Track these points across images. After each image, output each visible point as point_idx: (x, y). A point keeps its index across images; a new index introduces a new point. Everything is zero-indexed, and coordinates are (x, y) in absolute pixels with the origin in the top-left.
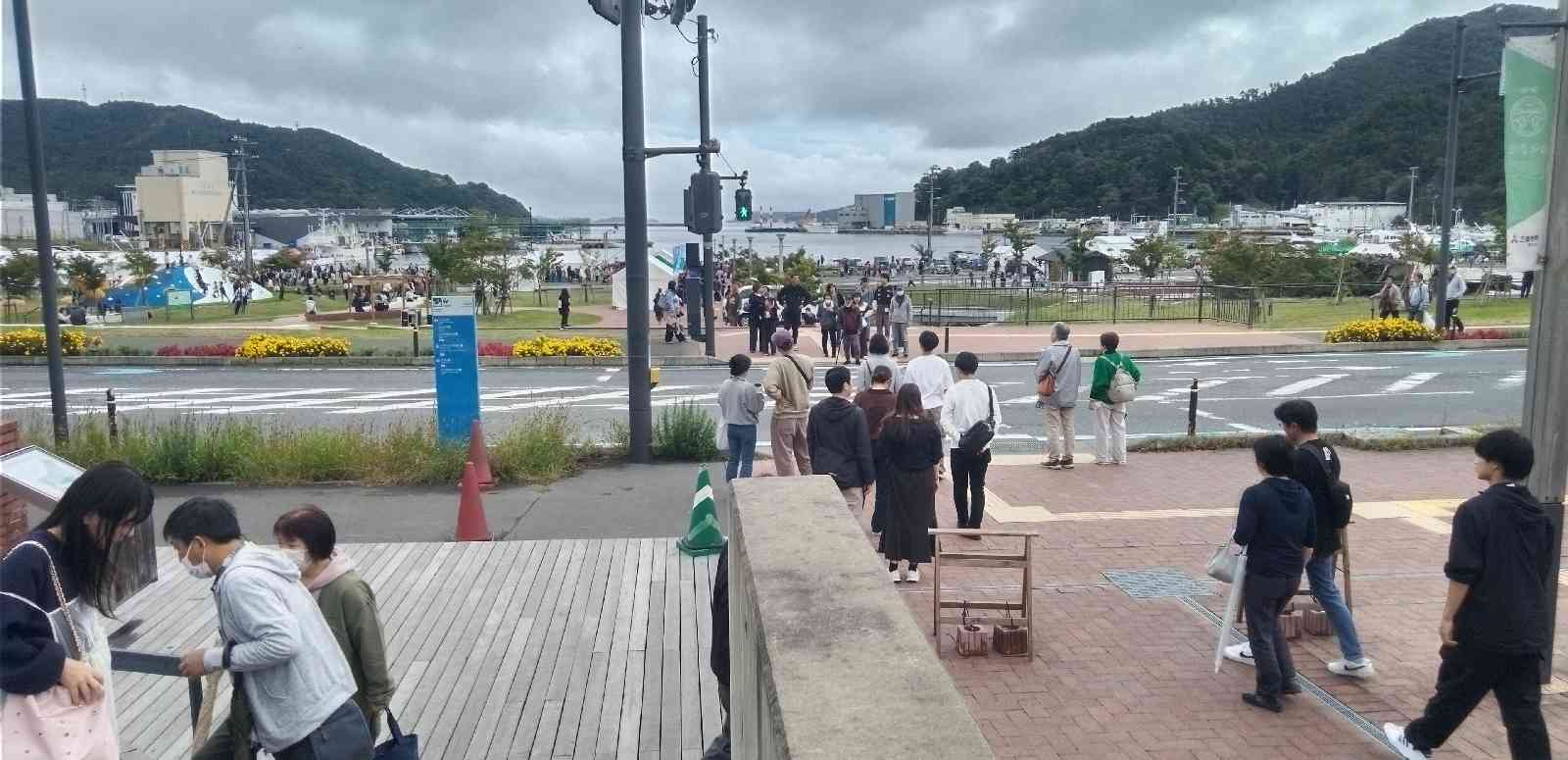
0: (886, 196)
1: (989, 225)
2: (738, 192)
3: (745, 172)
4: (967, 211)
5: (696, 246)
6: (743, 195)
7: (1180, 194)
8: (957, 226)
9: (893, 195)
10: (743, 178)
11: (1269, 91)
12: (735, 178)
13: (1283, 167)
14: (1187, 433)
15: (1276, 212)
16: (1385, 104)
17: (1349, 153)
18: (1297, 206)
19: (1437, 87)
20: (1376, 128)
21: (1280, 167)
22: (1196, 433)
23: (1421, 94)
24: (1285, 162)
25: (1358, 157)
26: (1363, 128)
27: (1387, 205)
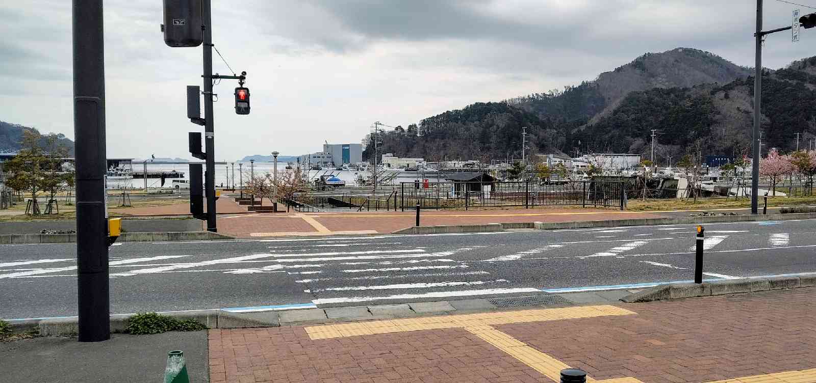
0: (344, 146)
1: (408, 165)
2: (237, 89)
3: (244, 73)
4: (394, 156)
5: (199, 134)
6: (242, 93)
7: (526, 144)
8: (389, 165)
9: (348, 145)
10: (242, 78)
11: (564, 90)
12: (235, 77)
13: (574, 133)
14: (694, 281)
15: (572, 159)
16: (627, 99)
17: (609, 126)
18: (582, 156)
19: (653, 90)
20: (623, 112)
21: (572, 133)
22: (703, 280)
23: (645, 94)
24: (575, 131)
25: (614, 128)
26: (615, 112)
27: (630, 155)
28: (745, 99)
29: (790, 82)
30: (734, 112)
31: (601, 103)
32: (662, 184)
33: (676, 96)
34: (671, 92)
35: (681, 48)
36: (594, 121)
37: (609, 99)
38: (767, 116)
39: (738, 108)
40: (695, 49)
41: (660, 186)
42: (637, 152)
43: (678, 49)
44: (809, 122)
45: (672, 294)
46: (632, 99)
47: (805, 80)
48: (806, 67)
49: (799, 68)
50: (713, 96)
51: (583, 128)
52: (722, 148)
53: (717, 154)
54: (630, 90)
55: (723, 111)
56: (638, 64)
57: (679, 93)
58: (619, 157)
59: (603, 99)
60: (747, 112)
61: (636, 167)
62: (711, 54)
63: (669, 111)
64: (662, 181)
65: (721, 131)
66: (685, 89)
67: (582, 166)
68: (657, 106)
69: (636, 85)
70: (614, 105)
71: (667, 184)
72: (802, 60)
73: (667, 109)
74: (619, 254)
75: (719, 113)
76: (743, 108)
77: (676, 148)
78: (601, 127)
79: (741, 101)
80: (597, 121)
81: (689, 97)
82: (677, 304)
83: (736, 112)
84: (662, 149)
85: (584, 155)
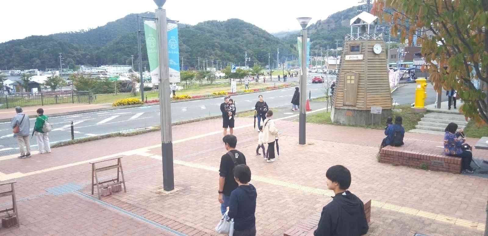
7: (62, 62)
14: (71, 139)
15: (95, 68)
16: (123, 37)
22: (75, 138)
23: (132, 35)
24: (96, 52)
27: (127, 66)
38: (189, 47)
46: (125, 37)
51: (99, 51)
67: (101, 72)
85: (101, 66)
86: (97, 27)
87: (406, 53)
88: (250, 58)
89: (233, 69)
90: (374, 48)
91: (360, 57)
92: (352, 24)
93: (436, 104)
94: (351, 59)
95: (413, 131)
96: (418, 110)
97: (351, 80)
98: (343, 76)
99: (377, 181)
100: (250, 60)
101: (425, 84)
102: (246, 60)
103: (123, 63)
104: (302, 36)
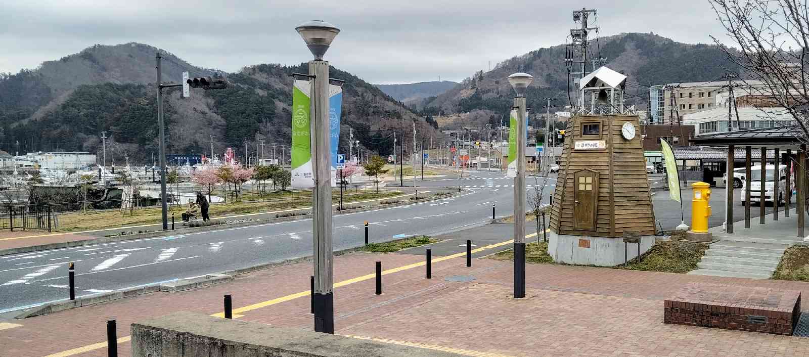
13: (14, 128)
14: (69, 299)
15: (13, 157)
16: (76, 93)
17: (56, 122)
18: (26, 154)
19: (106, 85)
20: (72, 106)
21: (12, 128)
22: (75, 297)
23: (97, 89)
24: (15, 125)
25: (63, 124)
26: (64, 107)
27: (84, 154)
28: (201, 100)
29: (242, 86)
30: (191, 112)
31: (47, 95)
32: (107, 194)
33: (132, 93)
34: (127, 88)
35: (134, 43)
36: (39, 115)
37: (56, 90)
38: (222, 117)
39: (194, 108)
40: (149, 46)
41: (105, 195)
42: (92, 150)
43: (131, 44)
44: (261, 124)
45: (53, 310)
46: (82, 93)
47: (254, 86)
48: (255, 73)
49: (249, 74)
50: (169, 95)
51: (25, 122)
52: (181, 147)
53: (176, 153)
54: (80, 83)
55: (181, 110)
56: (88, 55)
57: (135, 90)
58: (71, 155)
59: (48, 90)
60: (204, 113)
61: (91, 166)
62: (166, 52)
63: (125, 108)
64: (106, 191)
65: (179, 131)
66: (140, 87)
67: (26, 166)
68: (111, 102)
69: (87, 78)
70: (62, 98)
71: (112, 194)
72: (251, 66)
73: (123, 106)
74: (30, 280)
75: (176, 113)
76: (199, 108)
77: (134, 147)
78: (47, 122)
79: (197, 101)
80: (42, 115)
81: (145, 94)
82: (54, 315)
83: (193, 112)
84: (120, 147)
85: (28, 154)
86: (19, 71)
87: (644, 136)
88: (358, 141)
89: (339, 162)
90: (623, 130)
91: (600, 144)
92: (585, 87)
93: (724, 226)
94: (585, 148)
95: (693, 272)
96: (699, 236)
97: (586, 184)
98: (572, 177)
99: (672, 351)
100: (358, 145)
101: (709, 192)
102: (351, 146)
103: (79, 148)
104: (518, 108)
